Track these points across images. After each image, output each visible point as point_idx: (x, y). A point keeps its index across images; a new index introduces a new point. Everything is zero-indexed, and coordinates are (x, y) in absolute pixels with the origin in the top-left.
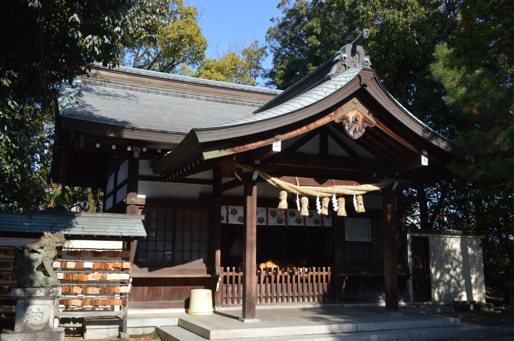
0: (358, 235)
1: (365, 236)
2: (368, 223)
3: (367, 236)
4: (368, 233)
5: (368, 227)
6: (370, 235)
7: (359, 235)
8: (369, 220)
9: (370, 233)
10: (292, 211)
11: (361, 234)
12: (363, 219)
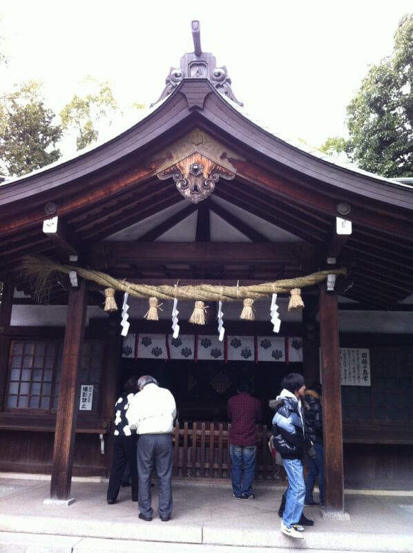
0: (345, 374)
1: (359, 377)
2: (364, 355)
3: (362, 376)
4: (365, 372)
5: (364, 362)
6: (369, 375)
7: (348, 376)
8: (367, 351)
9: (369, 371)
10: (236, 339)
11: (350, 373)
12: (355, 350)
